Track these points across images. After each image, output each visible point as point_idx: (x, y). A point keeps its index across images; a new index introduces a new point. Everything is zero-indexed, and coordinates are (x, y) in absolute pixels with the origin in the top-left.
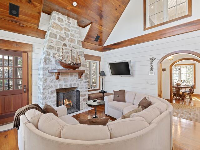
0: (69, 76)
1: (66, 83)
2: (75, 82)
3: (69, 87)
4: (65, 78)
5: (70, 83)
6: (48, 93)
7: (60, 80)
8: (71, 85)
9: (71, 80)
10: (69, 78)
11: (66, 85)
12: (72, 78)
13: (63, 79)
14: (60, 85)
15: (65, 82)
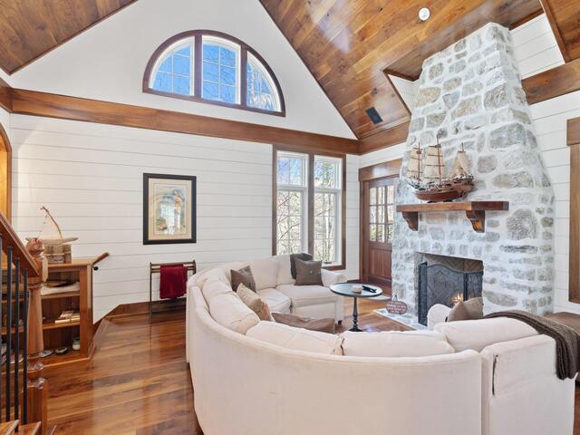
0: (447, 221)
1: (436, 241)
2: (464, 241)
3: (446, 254)
4: (436, 226)
5: (447, 243)
6: (401, 258)
7: (422, 232)
8: (451, 249)
9: (452, 234)
10: (446, 226)
11: (436, 246)
12: (455, 227)
13: (431, 229)
14: (423, 244)
15: (433, 238)
